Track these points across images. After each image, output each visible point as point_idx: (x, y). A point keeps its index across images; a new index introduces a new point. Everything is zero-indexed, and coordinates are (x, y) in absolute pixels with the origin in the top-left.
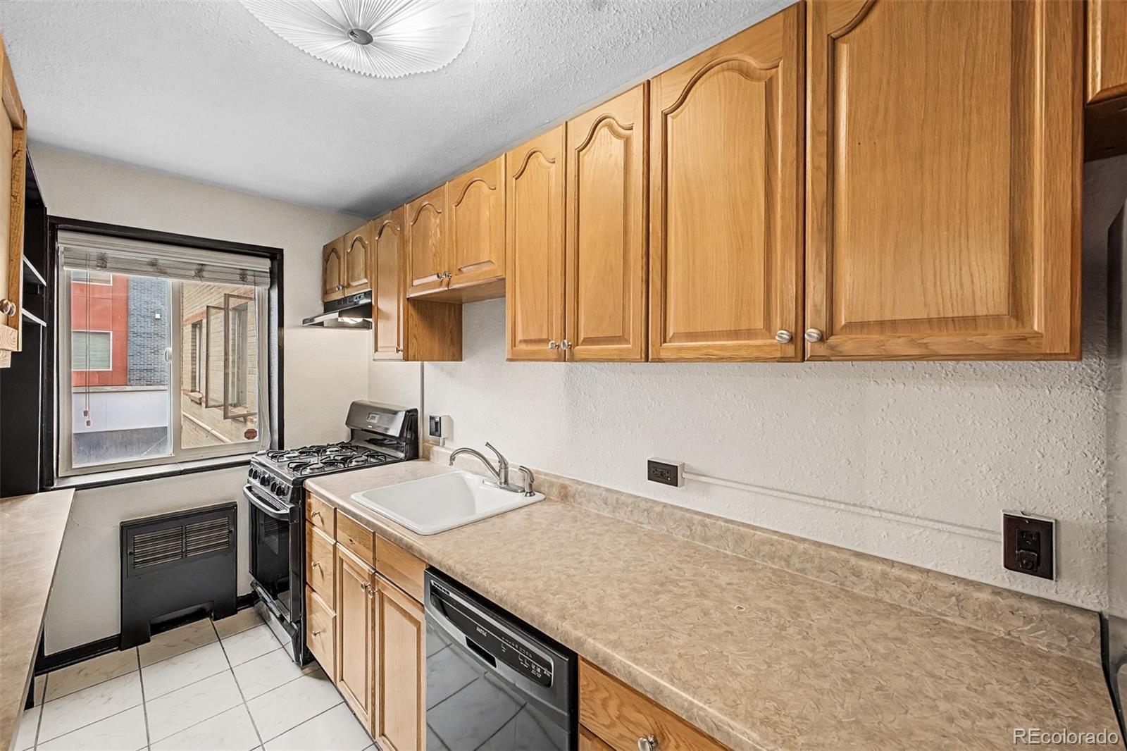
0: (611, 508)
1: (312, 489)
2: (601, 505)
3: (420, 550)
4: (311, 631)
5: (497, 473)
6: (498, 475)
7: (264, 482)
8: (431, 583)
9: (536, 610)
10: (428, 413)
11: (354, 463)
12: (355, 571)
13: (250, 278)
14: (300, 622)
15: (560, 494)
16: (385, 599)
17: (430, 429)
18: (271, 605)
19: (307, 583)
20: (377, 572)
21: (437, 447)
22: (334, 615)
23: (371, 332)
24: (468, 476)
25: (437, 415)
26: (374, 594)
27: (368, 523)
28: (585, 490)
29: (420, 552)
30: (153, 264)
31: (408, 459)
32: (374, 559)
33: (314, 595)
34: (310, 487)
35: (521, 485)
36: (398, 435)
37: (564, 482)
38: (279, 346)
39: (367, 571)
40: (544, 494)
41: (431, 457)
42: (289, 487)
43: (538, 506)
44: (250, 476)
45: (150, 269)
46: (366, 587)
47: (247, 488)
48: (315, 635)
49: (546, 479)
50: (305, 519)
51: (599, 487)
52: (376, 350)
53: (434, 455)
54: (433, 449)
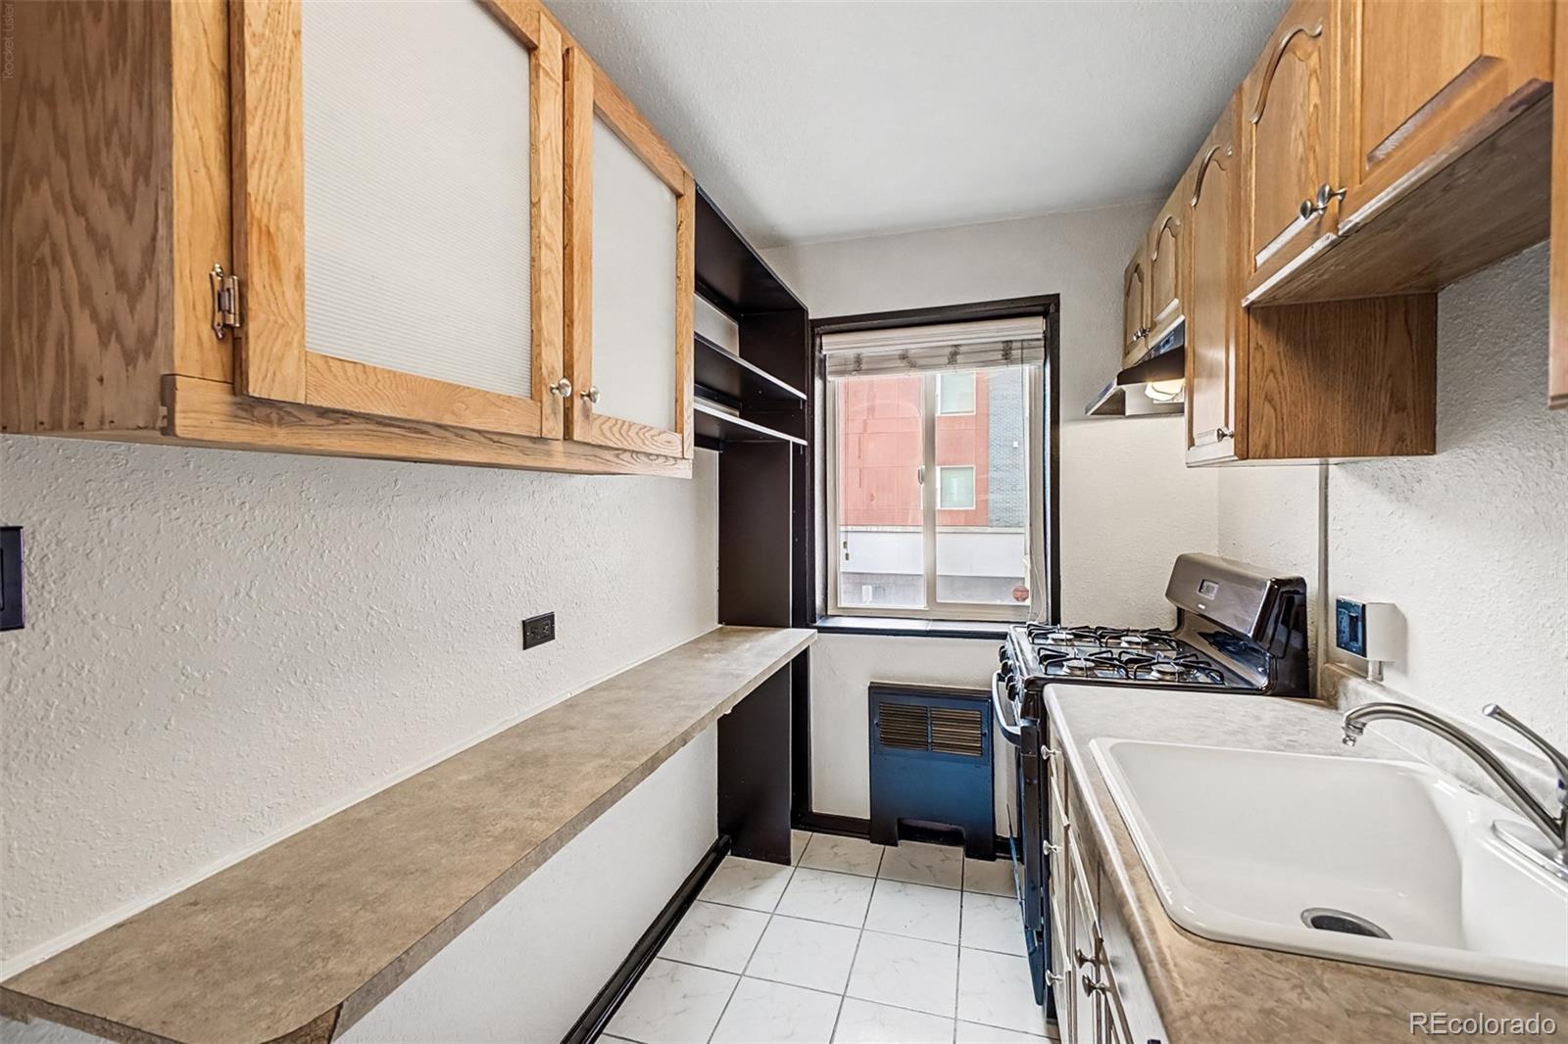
1: (1049, 704)
10: (1332, 593)
11: (1154, 675)
13: (1016, 353)
17: (1339, 631)
21: (1360, 680)
23: (1183, 421)
25: (1356, 597)
30: (904, 357)
34: (1047, 700)
36: (1250, 633)
41: (1342, 702)
42: (1021, 691)
45: (899, 363)
52: (1191, 443)
53: (1347, 698)
54: (1344, 680)
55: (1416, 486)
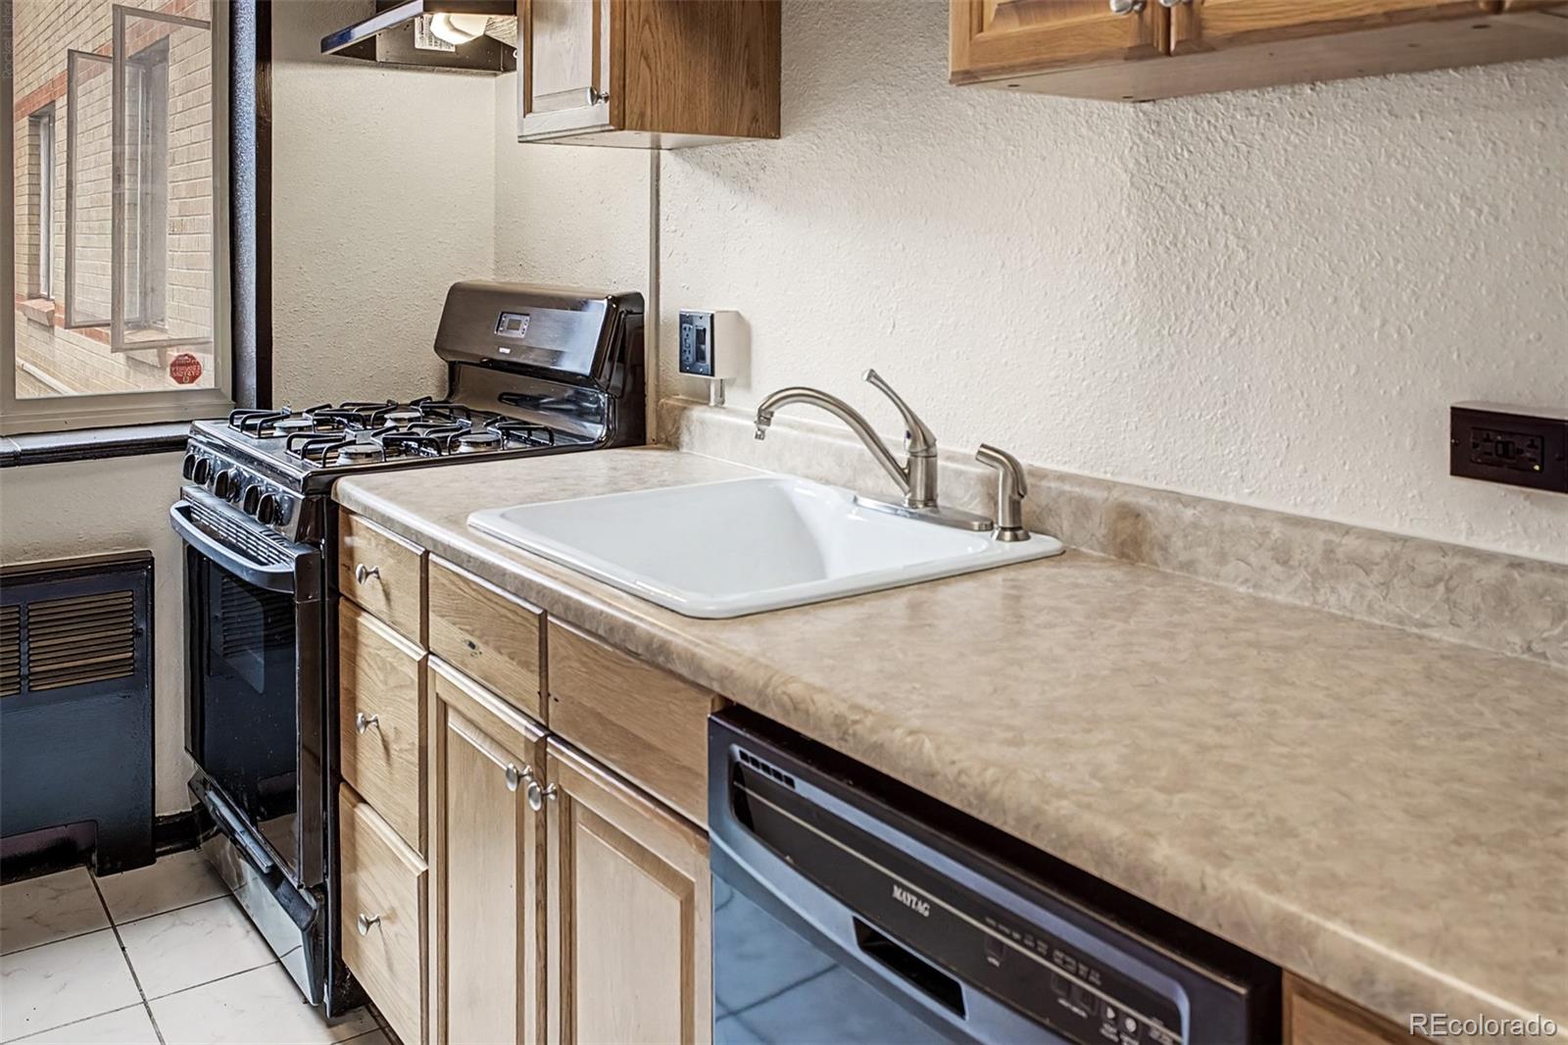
0: (1303, 575)
1: (358, 503)
2: (1264, 568)
3: (694, 655)
4: (355, 918)
5: (900, 470)
6: (907, 476)
7: (226, 488)
8: (731, 756)
9: (1115, 830)
10: (672, 306)
11: (465, 448)
12: (486, 735)
14: (322, 888)
15: (1115, 537)
16: (578, 814)
17: (682, 352)
18: (246, 840)
19: (342, 780)
20: (553, 735)
21: (704, 407)
22: (424, 869)
24: (804, 492)
25: (701, 307)
26: (544, 796)
27: (523, 587)
28: (1206, 522)
29: (693, 661)
31: (613, 442)
32: (544, 695)
33: (363, 813)
34: (350, 498)
35: (979, 511)
36: (587, 371)
37: (1128, 499)
38: (259, 118)
39: (523, 731)
40: (1055, 536)
41: (685, 438)
42: (292, 501)
43: (1045, 570)
44: (187, 475)
46: (520, 777)
47: (179, 509)
48: (368, 924)
49: (1062, 493)
50: (336, 593)
51: (1255, 512)
52: (528, 108)
53: (690, 432)
54: (687, 413)
55: (761, 175)
